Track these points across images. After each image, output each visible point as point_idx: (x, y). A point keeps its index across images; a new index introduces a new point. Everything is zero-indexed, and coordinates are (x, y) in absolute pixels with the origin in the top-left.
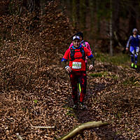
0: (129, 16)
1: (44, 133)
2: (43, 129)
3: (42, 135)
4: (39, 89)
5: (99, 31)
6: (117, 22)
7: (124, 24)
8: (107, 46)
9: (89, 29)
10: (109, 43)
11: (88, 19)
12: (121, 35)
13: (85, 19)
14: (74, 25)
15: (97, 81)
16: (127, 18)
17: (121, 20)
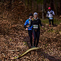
2: (14, 51)
4: (12, 34)
5: (37, 9)
9: (33, 8)
10: (42, 14)
14: (27, 7)
16: (50, 3)
17: (47, 4)
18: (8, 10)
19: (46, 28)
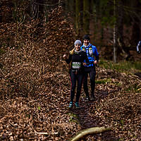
1: (48, 139)
2: (46, 135)
4: (42, 96)
5: (102, 38)
7: (127, 31)
8: (111, 53)
9: (93, 36)
10: (113, 50)
11: (91, 26)
12: (125, 42)
13: (88, 26)
14: (78, 32)
15: (101, 88)
16: (131, 24)
17: (125, 27)
18: (35, 41)
19: (121, 83)
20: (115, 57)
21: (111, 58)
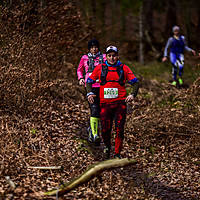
0: (167, 8)
1: (46, 176)
2: (44, 171)
3: (42, 178)
4: (38, 113)
5: (124, 30)
6: (149, 16)
7: (159, 20)
8: (135, 52)
10: (138, 47)
11: (108, 13)
12: (155, 35)
13: (103, 12)
14: (88, 22)
16: (164, 11)
17: (155, 14)
18: (27, 34)
19: (150, 93)
20: (142, 57)
21: (136, 59)
